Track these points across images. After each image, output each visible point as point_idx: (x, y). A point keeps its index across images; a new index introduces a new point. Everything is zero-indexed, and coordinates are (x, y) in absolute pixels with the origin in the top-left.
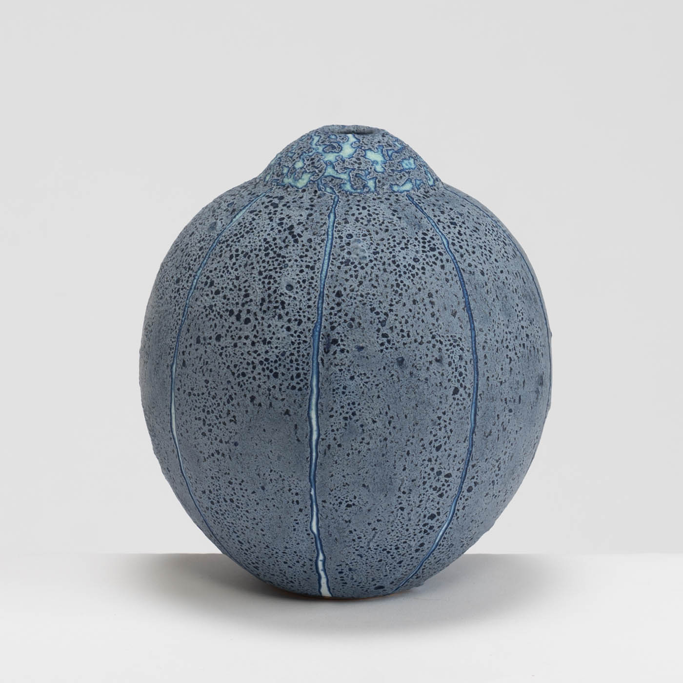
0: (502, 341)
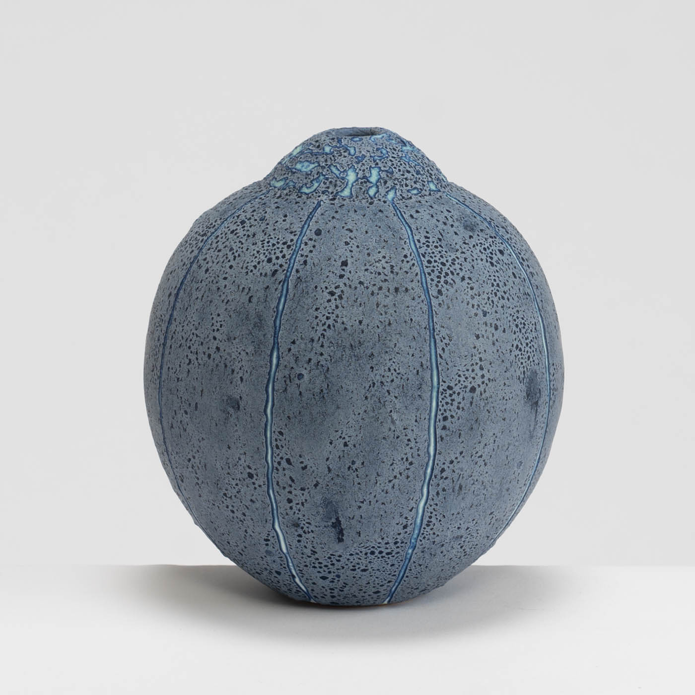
0: (187, 339)
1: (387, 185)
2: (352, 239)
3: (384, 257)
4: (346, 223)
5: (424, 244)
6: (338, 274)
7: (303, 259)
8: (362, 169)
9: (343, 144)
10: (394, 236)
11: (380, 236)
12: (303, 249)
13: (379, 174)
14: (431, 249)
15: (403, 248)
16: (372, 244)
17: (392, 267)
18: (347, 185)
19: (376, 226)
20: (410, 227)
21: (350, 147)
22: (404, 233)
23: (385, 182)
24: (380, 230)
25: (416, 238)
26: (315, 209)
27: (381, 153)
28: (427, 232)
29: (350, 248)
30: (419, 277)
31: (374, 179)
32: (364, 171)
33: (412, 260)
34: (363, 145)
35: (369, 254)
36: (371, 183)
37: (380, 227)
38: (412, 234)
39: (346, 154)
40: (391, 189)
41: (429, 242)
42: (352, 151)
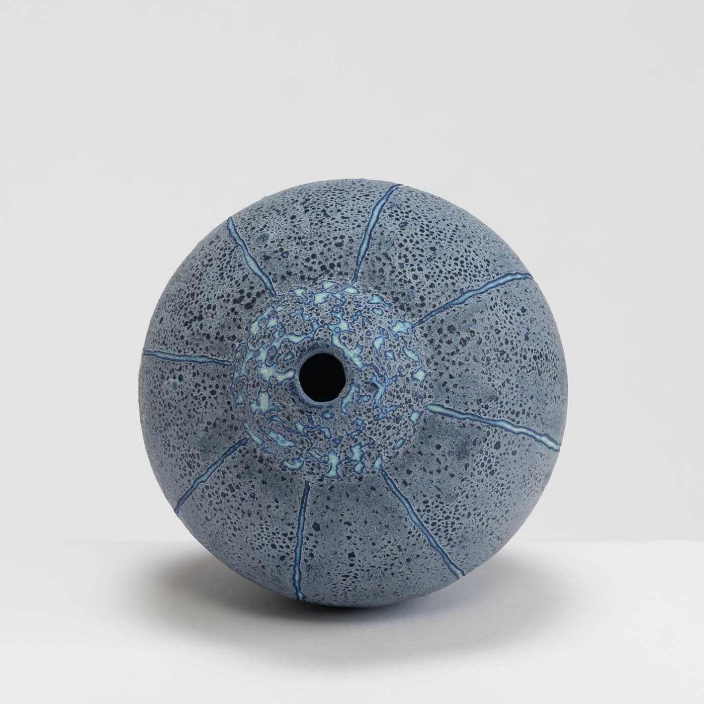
1: (372, 456)
2: (353, 532)
3: (389, 542)
4: (342, 515)
5: (424, 511)
6: (348, 564)
7: (308, 552)
8: (342, 450)
9: (315, 424)
10: (394, 517)
11: (380, 523)
12: (305, 543)
13: (362, 451)
14: (433, 512)
15: (405, 527)
16: (374, 532)
17: (399, 547)
18: (331, 467)
19: (373, 512)
20: (406, 499)
21: (324, 428)
22: (402, 509)
23: (369, 455)
24: (379, 516)
25: (415, 509)
26: (306, 494)
27: (357, 425)
28: (425, 496)
29: (353, 541)
30: (427, 542)
31: (357, 455)
32: (345, 452)
33: (417, 532)
34: (336, 422)
35: (374, 544)
36: (356, 461)
37: (377, 512)
38: (411, 507)
39: (322, 436)
40: (377, 458)
41: (429, 506)
42: (327, 434)
